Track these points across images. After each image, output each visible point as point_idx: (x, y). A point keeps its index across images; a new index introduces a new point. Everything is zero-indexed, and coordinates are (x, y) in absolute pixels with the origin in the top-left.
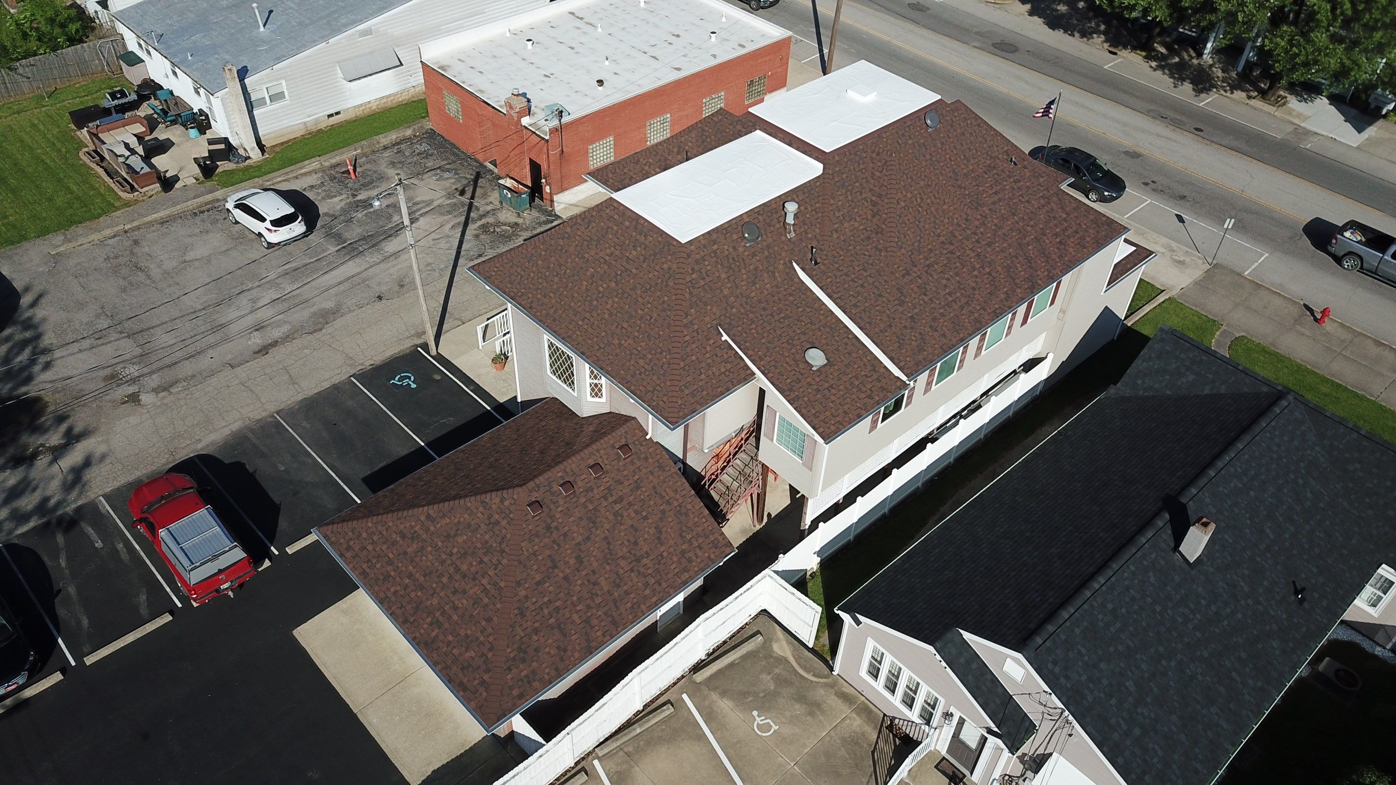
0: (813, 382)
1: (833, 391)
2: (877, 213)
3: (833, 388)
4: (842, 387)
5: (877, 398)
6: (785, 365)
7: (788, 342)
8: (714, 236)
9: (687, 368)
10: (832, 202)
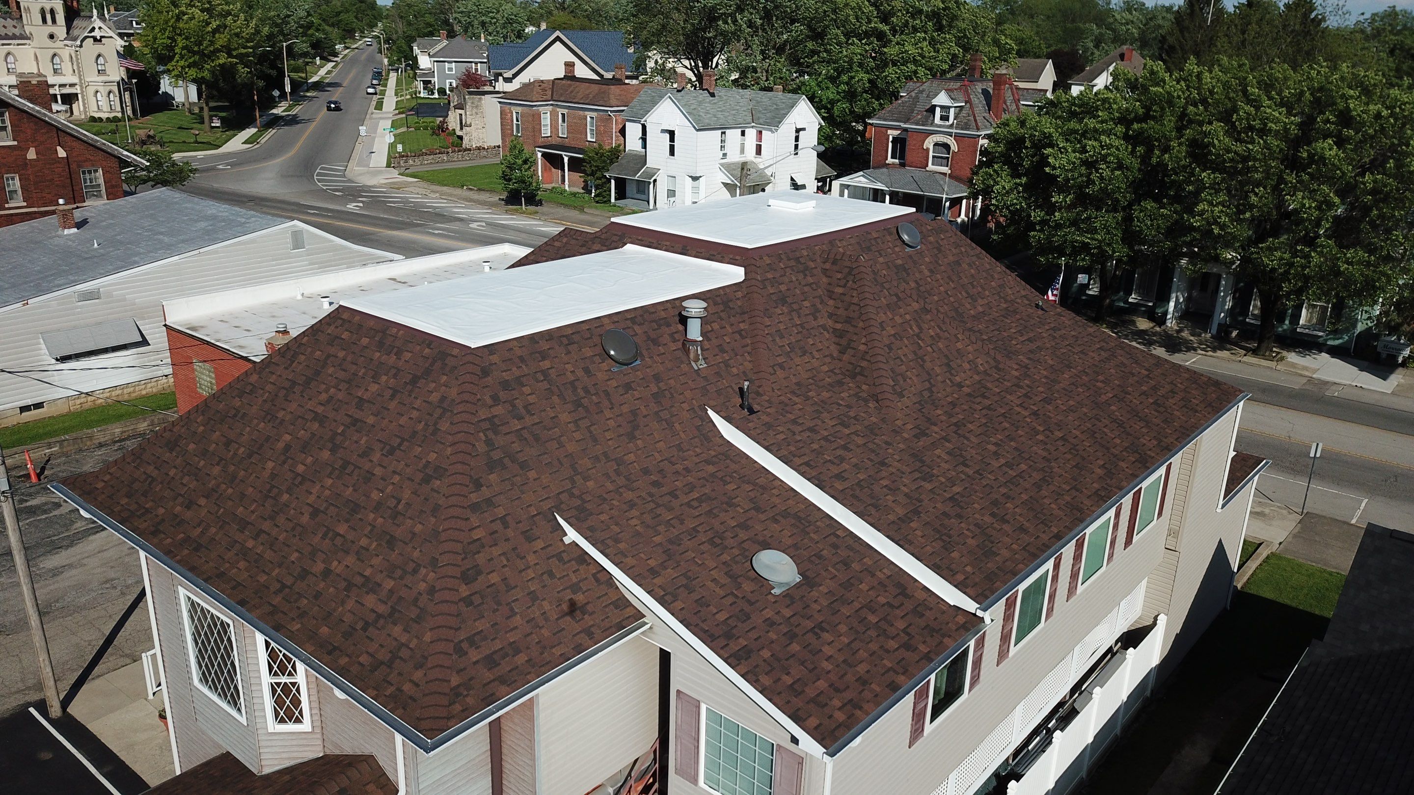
0: (777, 619)
1: (827, 636)
2: (848, 346)
3: (823, 630)
4: (843, 628)
5: (923, 648)
6: (710, 584)
7: (711, 541)
8: (544, 345)
9: (477, 600)
10: (767, 322)
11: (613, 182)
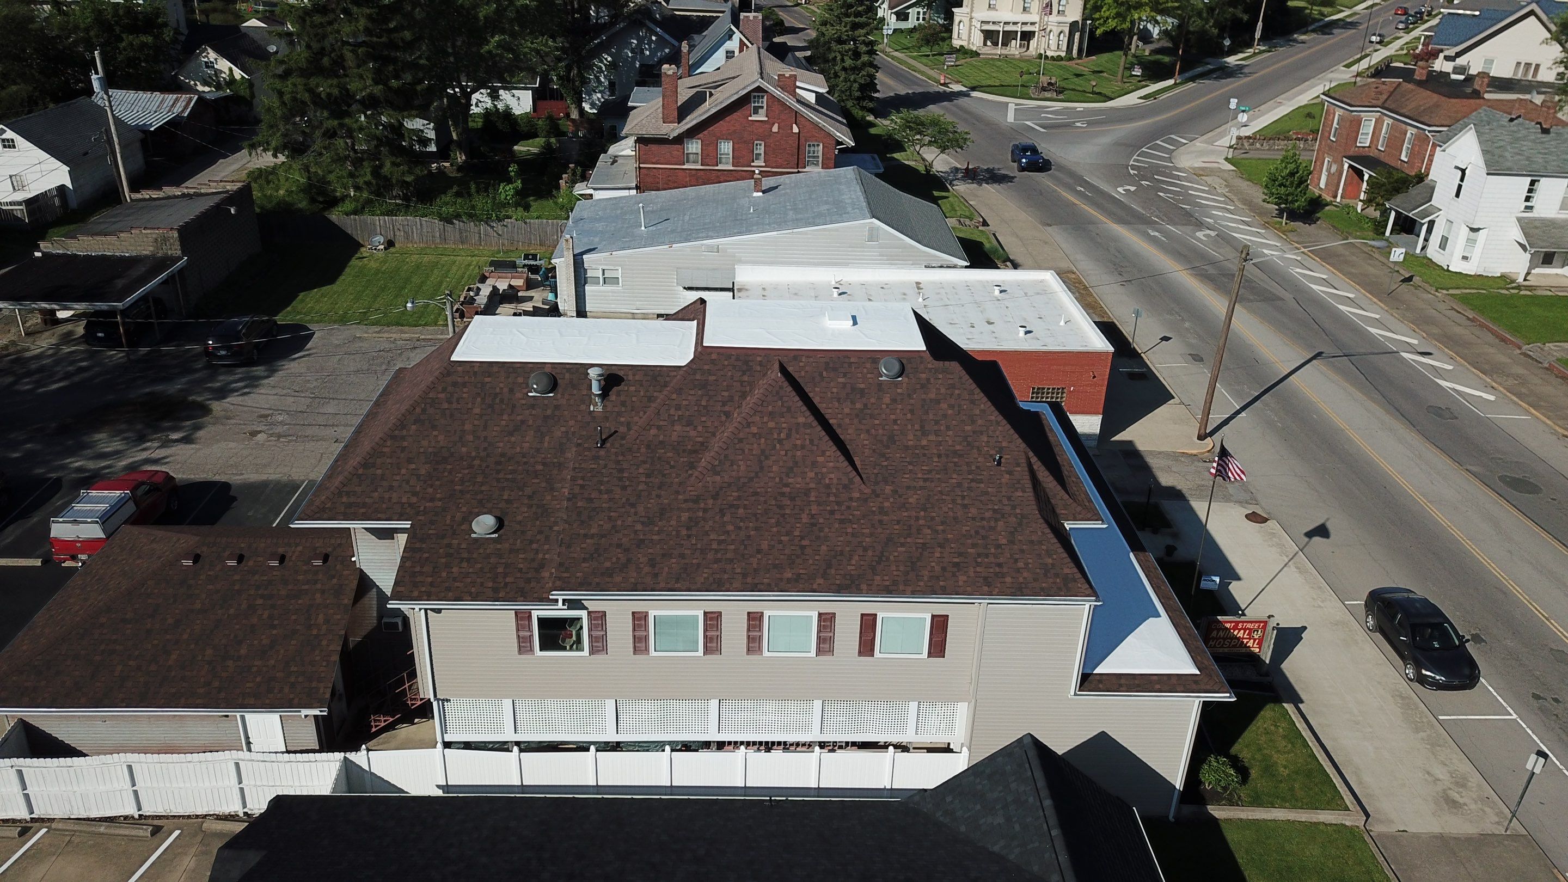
0: (455, 546)
1: (465, 564)
3: (468, 561)
4: (479, 566)
6: (448, 517)
11: (1393, 214)
